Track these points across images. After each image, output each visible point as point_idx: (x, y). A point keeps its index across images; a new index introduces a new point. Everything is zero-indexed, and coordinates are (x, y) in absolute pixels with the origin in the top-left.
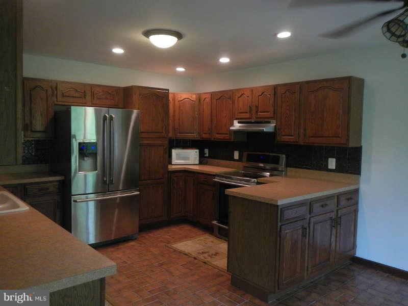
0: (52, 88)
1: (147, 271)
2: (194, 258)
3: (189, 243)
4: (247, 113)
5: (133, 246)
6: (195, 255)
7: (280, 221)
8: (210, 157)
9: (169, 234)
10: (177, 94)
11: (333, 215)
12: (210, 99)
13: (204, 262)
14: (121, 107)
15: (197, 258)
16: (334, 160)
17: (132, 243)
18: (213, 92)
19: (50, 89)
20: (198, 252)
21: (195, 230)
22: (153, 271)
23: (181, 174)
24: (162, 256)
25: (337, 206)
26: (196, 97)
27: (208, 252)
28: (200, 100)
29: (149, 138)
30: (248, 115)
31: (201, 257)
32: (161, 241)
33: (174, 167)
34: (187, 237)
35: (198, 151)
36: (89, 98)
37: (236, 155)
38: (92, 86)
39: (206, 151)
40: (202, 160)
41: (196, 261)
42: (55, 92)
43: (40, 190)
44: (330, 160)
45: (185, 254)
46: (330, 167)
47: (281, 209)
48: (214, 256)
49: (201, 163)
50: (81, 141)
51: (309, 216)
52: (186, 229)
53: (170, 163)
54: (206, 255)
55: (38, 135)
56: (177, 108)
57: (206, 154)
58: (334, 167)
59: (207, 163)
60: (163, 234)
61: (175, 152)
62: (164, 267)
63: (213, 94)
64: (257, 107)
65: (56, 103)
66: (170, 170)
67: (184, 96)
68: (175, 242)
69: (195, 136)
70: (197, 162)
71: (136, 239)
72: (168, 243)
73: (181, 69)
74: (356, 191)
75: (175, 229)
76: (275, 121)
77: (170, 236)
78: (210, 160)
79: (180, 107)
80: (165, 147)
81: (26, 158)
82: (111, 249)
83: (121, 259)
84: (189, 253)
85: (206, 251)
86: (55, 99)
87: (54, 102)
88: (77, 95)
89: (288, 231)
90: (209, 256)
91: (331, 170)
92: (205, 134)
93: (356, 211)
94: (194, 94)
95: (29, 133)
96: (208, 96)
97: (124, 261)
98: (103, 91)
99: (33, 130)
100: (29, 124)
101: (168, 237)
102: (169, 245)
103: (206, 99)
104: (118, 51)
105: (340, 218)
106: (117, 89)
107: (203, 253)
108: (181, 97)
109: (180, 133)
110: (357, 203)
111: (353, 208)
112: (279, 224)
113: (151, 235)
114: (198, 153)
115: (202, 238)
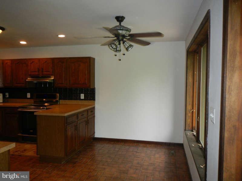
2: (12, 155)
4: (36, 72)
7: (66, 124)
8: (10, 98)
11: (86, 119)
12: (10, 63)
13: (19, 156)
15: (14, 155)
16: (83, 95)
25: (87, 115)
26: (1, 62)
28: (3, 63)
30: (37, 73)
31: (16, 153)
37: (29, 95)
39: (7, 94)
40: (5, 100)
44: (81, 95)
46: (81, 98)
47: (66, 118)
48: (24, 152)
51: (77, 120)
57: (6, 96)
58: (83, 98)
63: (12, 61)
64: (42, 69)
70: (2, 101)
74: (94, 108)
76: (53, 76)
85: (18, 150)
89: (69, 128)
90: (21, 152)
91: (82, 100)
92: (8, 84)
93: (94, 117)
96: (9, 61)
103: (8, 63)
105: (89, 120)
110: (94, 113)
111: (93, 115)
112: (66, 125)
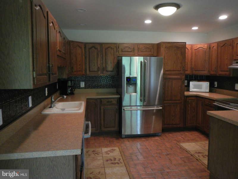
0: (116, 47)
1: (157, 156)
2: (191, 155)
3: (193, 144)
5: (157, 140)
6: (192, 153)
8: (218, 87)
9: (183, 136)
10: (194, 45)
12: (217, 46)
13: (197, 159)
14: (156, 55)
15: (193, 155)
17: (157, 138)
18: (219, 42)
19: (115, 48)
20: (196, 151)
21: (201, 136)
22: (160, 157)
23: (193, 98)
24: (171, 149)
26: (207, 46)
27: (203, 153)
28: (210, 48)
29: (171, 74)
31: (197, 155)
32: (175, 140)
33: (191, 93)
34: (193, 140)
35: (208, 83)
36: (136, 51)
37: (237, 87)
38: (138, 44)
39: (216, 83)
40: (212, 89)
41: (191, 157)
42: (118, 49)
43: (108, 102)
45: (186, 151)
48: (206, 156)
49: (211, 91)
50: (128, 76)
52: (196, 134)
53: (188, 90)
54: (200, 155)
55: (109, 73)
56: (194, 54)
57: (215, 85)
59: (216, 91)
60: (178, 135)
61: (192, 84)
62: (168, 156)
63: (218, 43)
65: (118, 55)
66: (185, 95)
67: (199, 46)
68: (184, 142)
69: (205, 73)
70: (208, 91)
71: (160, 136)
72: (178, 142)
73: (195, 28)
75: (188, 134)
77: (182, 137)
78: (218, 89)
79: (195, 54)
80: (182, 80)
81: (106, 85)
82: (143, 139)
83: (146, 146)
84: (189, 151)
85: (202, 151)
86: (118, 53)
87: (117, 55)
88: (130, 50)
90: (203, 155)
92: (213, 71)
94: (206, 44)
95: (105, 72)
96: (216, 45)
97: (147, 148)
98: (144, 47)
99: (107, 70)
100: (105, 67)
101: (181, 138)
102: (178, 143)
103: (214, 47)
104: (148, 22)
106: (153, 45)
107: (199, 153)
108: (196, 47)
109: (195, 71)
113: (170, 135)
114: (209, 84)
115: (203, 143)
